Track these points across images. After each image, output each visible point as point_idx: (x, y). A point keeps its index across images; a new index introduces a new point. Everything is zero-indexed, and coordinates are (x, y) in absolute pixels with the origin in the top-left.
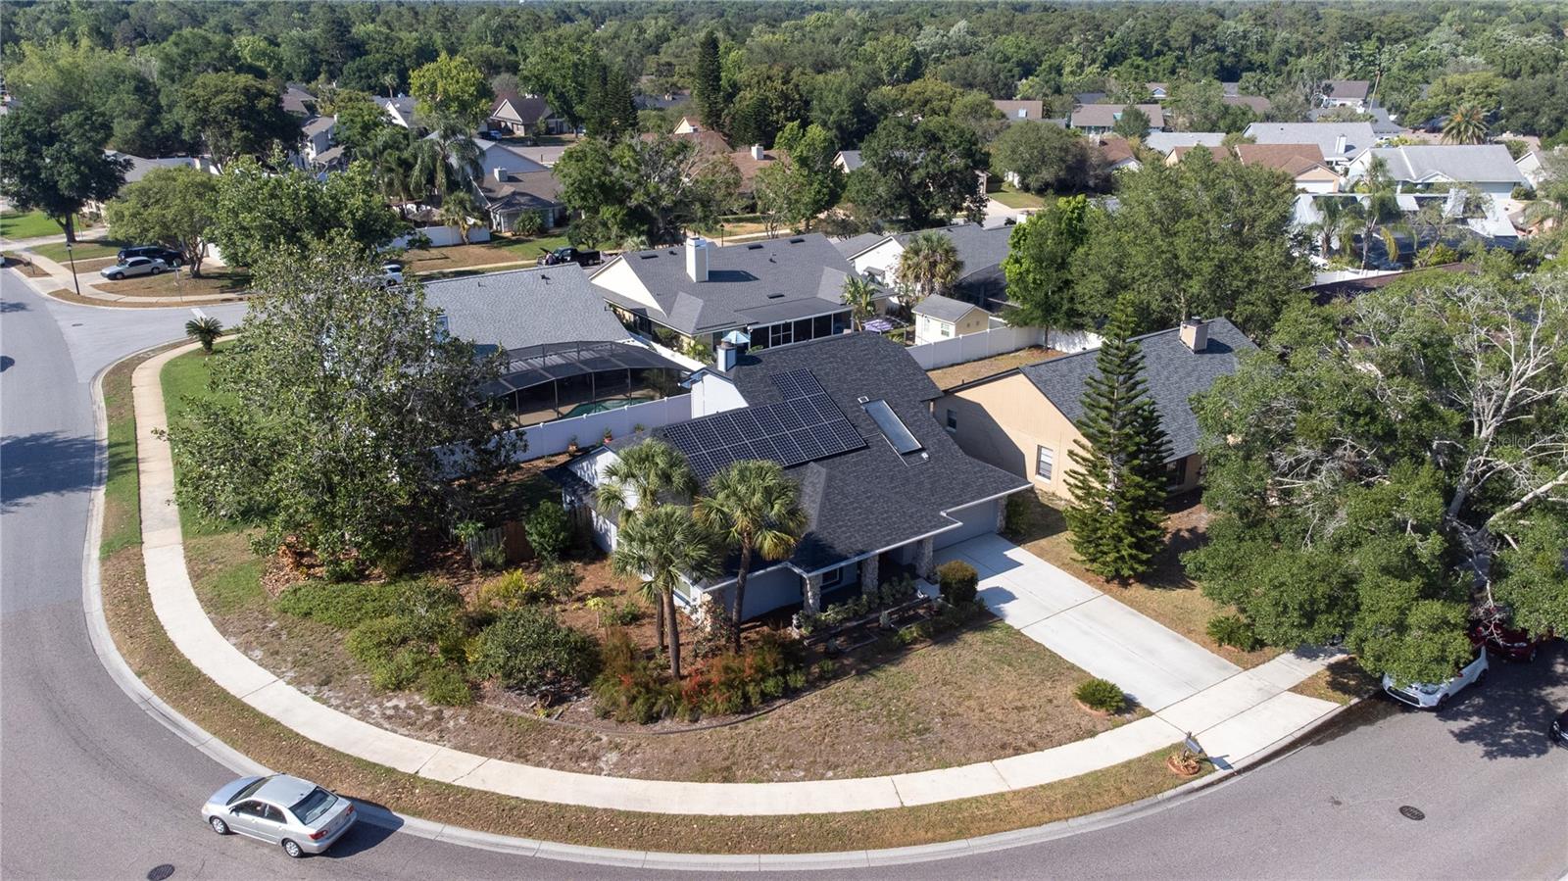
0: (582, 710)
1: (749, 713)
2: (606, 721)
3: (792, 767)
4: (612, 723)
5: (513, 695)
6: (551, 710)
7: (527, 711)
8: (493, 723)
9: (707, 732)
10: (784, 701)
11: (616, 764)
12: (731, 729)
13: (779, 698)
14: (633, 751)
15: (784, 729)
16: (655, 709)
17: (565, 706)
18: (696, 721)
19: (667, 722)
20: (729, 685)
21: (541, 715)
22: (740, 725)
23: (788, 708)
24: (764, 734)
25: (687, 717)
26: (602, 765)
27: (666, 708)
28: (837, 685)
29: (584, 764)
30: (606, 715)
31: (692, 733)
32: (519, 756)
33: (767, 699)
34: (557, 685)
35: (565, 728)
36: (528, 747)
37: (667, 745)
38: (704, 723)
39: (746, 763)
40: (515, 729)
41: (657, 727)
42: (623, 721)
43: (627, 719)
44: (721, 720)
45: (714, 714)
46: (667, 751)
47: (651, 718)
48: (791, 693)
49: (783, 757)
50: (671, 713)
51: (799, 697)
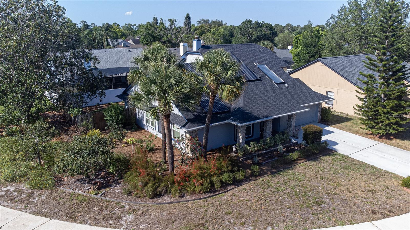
0: (117, 191)
1: (214, 192)
2: (129, 197)
3: (244, 224)
4: (133, 198)
5: (79, 183)
6: (98, 191)
7: (84, 192)
8: (61, 198)
9: (190, 203)
10: (233, 186)
11: (131, 222)
12: (204, 201)
13: (230, 185)
14: (143, 214)
15: (236, 201)
16: (158, 190)
17: (108, 189)
18: (183, 197)
19: (166, 198)
20: (202, 176)
21: (92, 194)
22: (209, 199)
23: (237, 190)
24: (224, 204)
25: (177, 194)
26: (123, 222)
27: (165, 189)
28: (261, 179)
29: (111, 222)
30: (130, 193)
31: (181, 204)
32: (71, 217)
33: (224, 185)
34: (106, 179)
35: (104, 201)
36: (78, 212)
37: (165, 210)
38: (188, 198)
39: (215, 221)
40: (74, 202)
41: (160, 200)
42: (139, 197)
43: (142, 195)
44: (198, 196)
45: (193, 193)
46: (164, 214)
47: (156, 195)
48: (237, 182)
49: (237, 217)
50: (168, 192)
51: (241, 185)
